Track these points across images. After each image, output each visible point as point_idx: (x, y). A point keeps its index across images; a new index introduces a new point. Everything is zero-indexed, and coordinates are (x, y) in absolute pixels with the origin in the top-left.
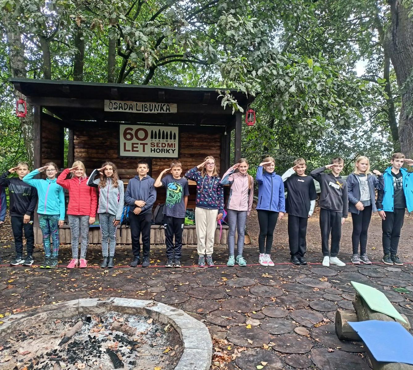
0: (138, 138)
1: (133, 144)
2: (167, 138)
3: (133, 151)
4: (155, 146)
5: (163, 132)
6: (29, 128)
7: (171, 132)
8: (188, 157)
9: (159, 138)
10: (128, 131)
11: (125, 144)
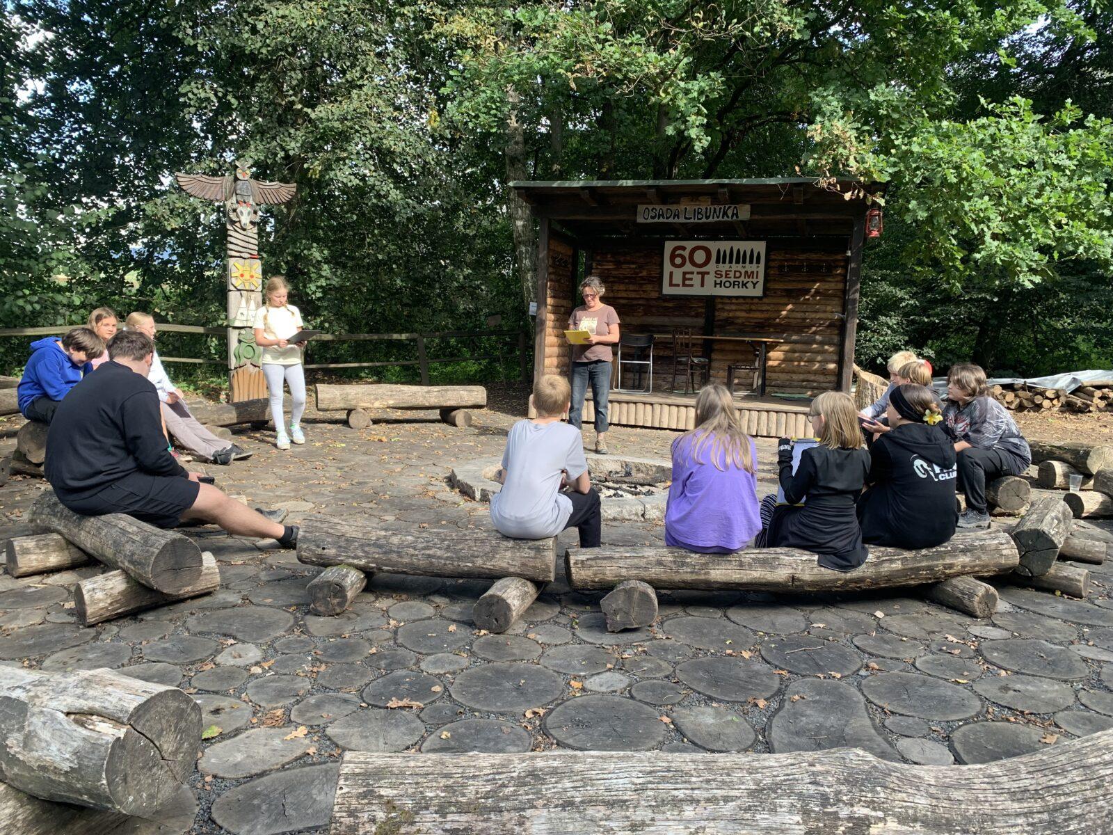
0: (694, 263)
1: (684, 274)
2: (744, 262)
3: (684, 285)
4: (721, 276)
5: (739, 251)
6: (527, 252)
7: (752, 251)
8: (781, 296)
9: (731, 262)
10: (677, 252)
11: (671, 274)
